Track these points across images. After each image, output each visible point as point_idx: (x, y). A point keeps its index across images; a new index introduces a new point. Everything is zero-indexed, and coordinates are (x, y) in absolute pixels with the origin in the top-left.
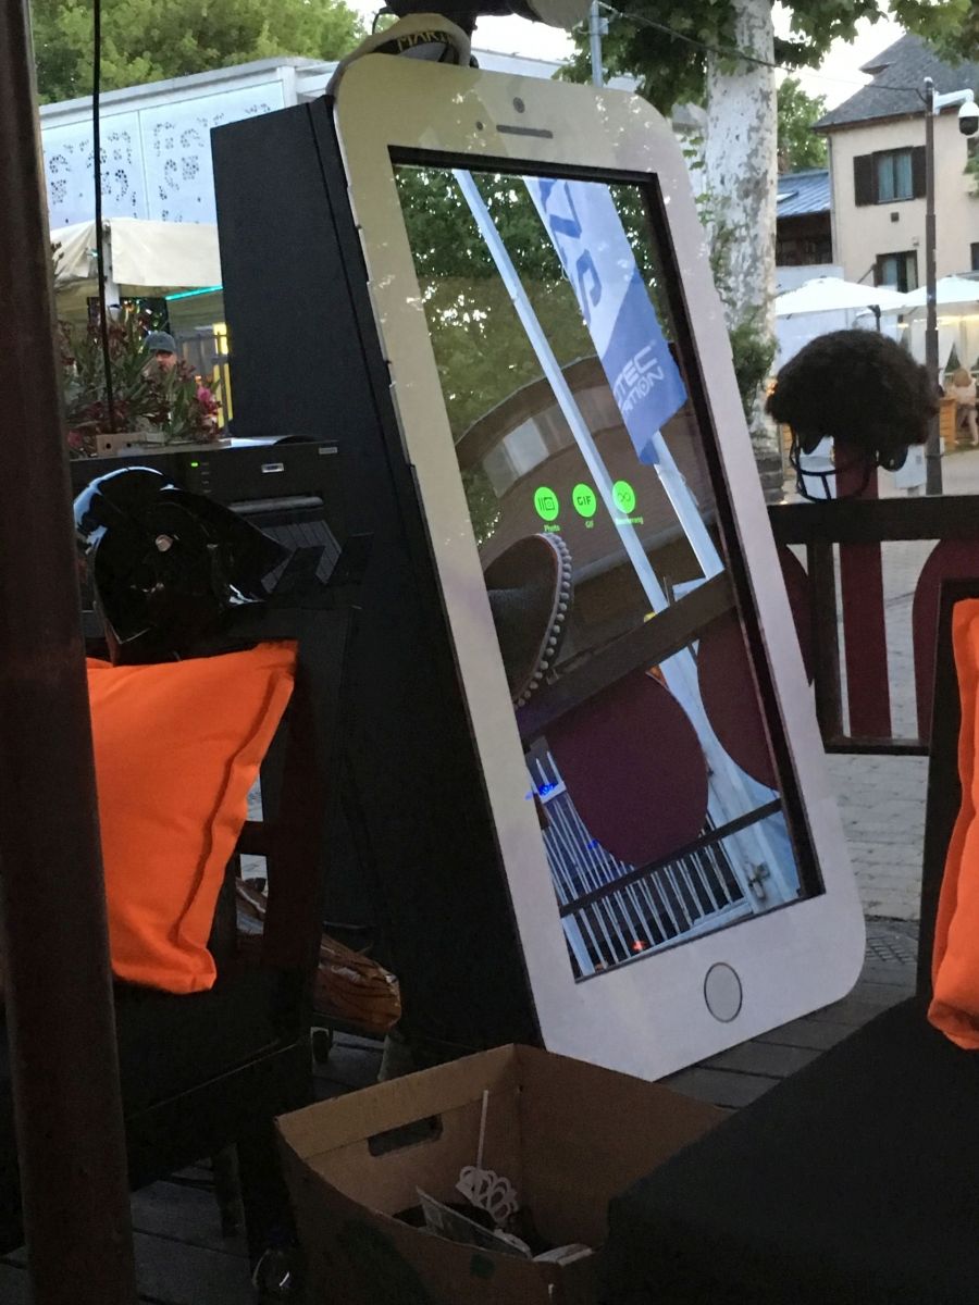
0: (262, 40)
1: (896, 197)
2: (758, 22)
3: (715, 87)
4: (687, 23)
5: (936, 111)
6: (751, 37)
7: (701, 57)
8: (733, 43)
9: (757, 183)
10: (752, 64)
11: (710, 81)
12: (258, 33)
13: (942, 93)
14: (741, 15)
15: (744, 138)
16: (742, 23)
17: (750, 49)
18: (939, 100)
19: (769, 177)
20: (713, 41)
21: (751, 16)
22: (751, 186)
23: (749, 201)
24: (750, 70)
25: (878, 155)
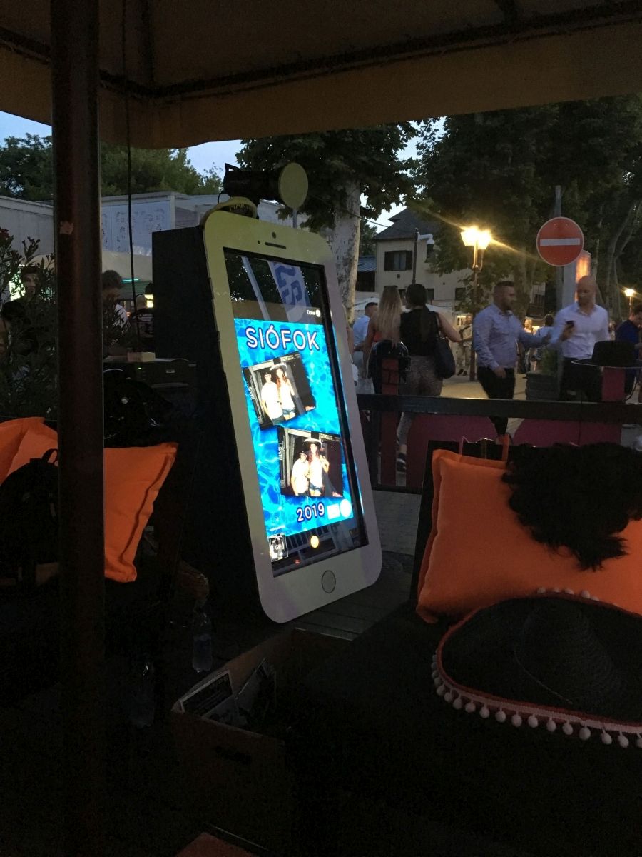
0: (163, 183)
1: (400, 269)
2: (355, 200)
3: (337, 222)
4: (328, 197)
5: (418, 241)
6: (352, 205)
7: (333, 210)
8: (346, 207)
9: (351, 260)
10: (352, 216)
11: (336, 220)
12: (161, 181)
13: (421, 234)
14: (349, 196)
15: (347, 242)
16: (349, 199)
17: (351, 210)
18: (420, 237)
19: (355, 259)
20: (338, 205)
21: (352, 197)
22: (348, 261)
23: (347, 267)
24: (351, 217)
25: (394, 252)
